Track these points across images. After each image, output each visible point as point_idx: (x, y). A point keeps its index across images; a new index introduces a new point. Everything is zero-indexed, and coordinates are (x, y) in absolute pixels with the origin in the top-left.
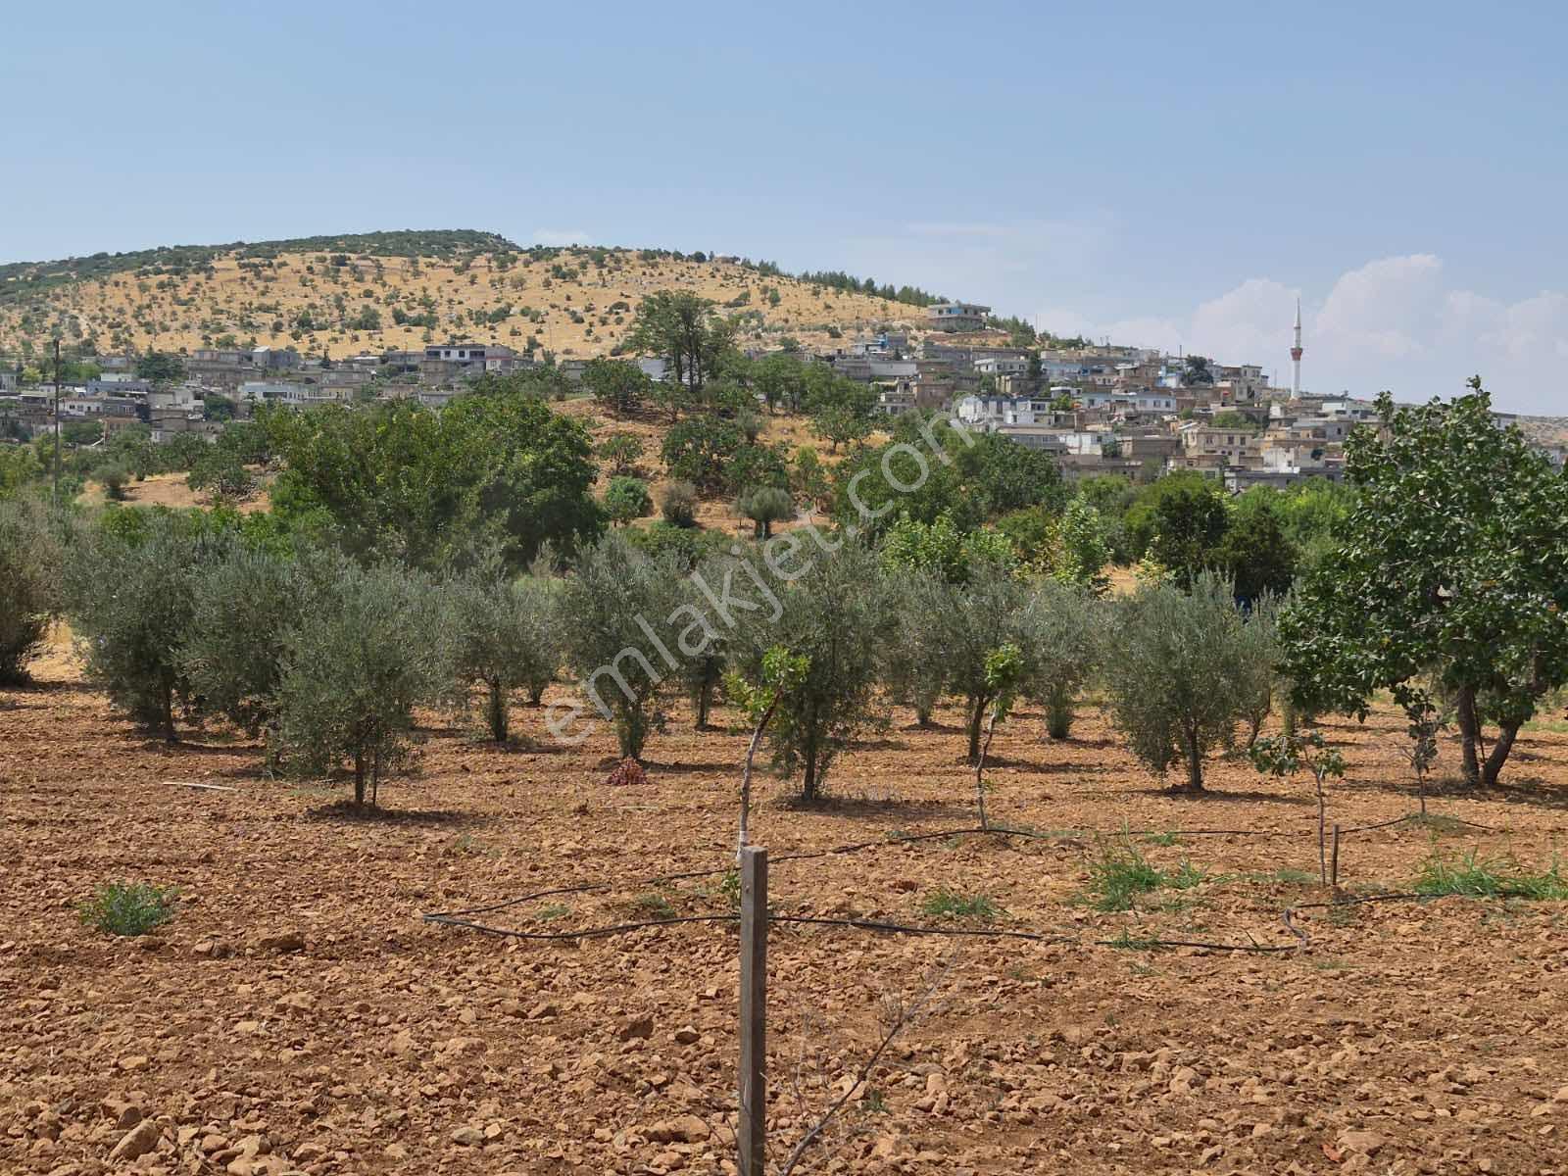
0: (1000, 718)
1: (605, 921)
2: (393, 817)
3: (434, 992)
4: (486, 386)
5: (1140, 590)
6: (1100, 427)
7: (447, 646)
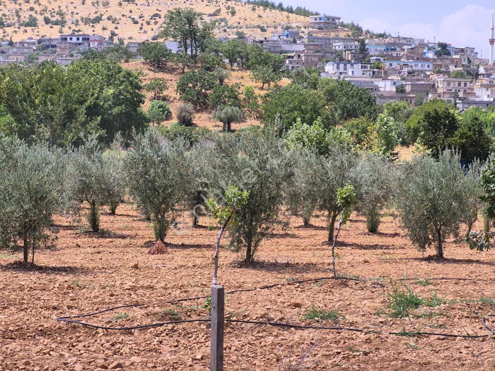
0: (344, 222)
1: (147, 321)
2: (42, 269)
3: (62, 356)
4: (90, 55)
5: (415, 159)
6: (396, 78)
7: (70, 184)
